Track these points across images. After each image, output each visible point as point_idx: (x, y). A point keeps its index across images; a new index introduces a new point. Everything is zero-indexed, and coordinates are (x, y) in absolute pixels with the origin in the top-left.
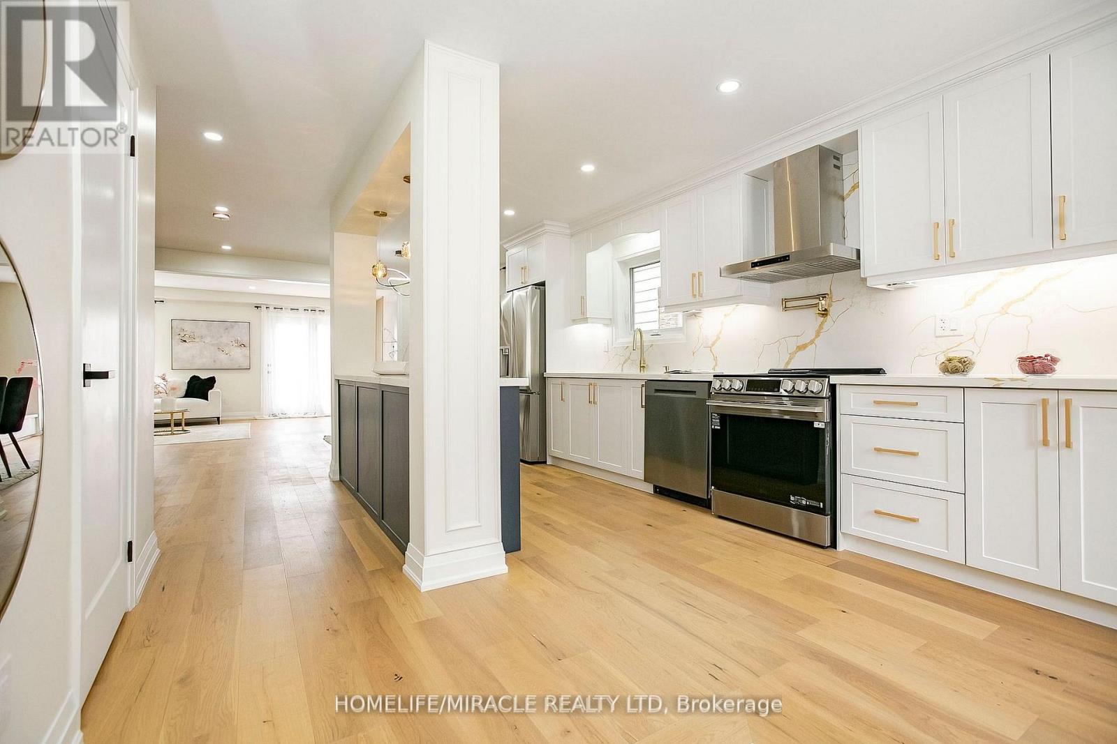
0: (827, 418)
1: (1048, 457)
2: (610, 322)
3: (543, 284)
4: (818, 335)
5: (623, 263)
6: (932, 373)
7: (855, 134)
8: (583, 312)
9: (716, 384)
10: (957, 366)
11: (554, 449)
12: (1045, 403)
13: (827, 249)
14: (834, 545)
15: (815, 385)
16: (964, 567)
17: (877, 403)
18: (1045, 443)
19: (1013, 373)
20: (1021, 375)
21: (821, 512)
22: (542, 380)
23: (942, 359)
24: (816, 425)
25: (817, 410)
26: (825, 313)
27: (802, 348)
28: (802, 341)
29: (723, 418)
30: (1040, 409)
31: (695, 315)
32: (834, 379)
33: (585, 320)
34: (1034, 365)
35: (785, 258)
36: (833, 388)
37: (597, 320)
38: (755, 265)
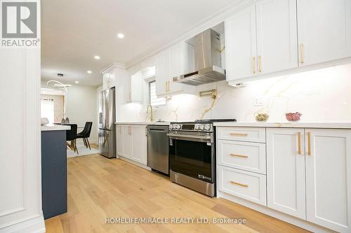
0: (212, 141)
1: (301, 158)
2: (141, 102)
3: (114, 88)
4: (212, 106)
5: (146, 80)
6: (252, 120)
7: (223, 23)
8: (130, 98)
9: (171, 127)
10: (262, 118)
11: (118, 153)
12: (299, 134)
13: (212, 68)
14: (215, 195)
15: (207, 127)
16: (266, 208)
17: (232, 134)
18: (300, 153)
19: (284, 121)
20: (288, 122)
21: (210, 182)
22: (114, 125)
23: (257, 115)
24: (208, 144)
25: (208, 137)
26: (215, 97)
27: (207, 111)
28: (207, 109)
29: (174, 140)
30: (297, 137)
31: (169, 99)
32: (215, 124)
33: (131, 102)
34: (292, 117)
35: (196, 73)
36: (215, 127)
37: (136, 102)
38: (186, 76)
